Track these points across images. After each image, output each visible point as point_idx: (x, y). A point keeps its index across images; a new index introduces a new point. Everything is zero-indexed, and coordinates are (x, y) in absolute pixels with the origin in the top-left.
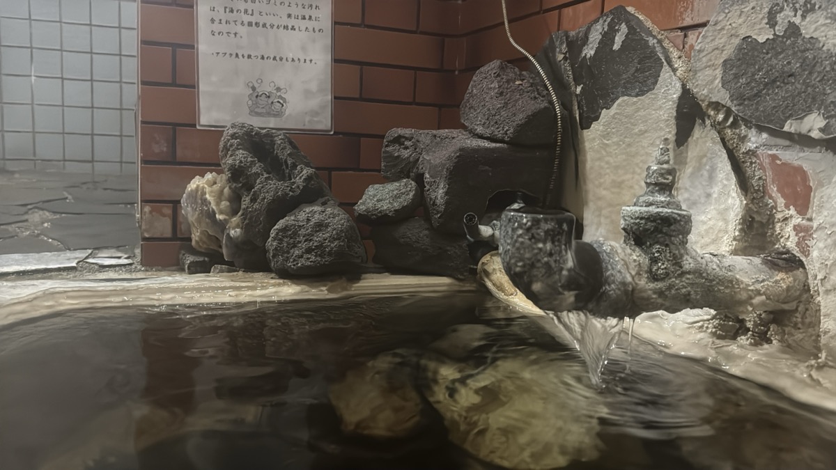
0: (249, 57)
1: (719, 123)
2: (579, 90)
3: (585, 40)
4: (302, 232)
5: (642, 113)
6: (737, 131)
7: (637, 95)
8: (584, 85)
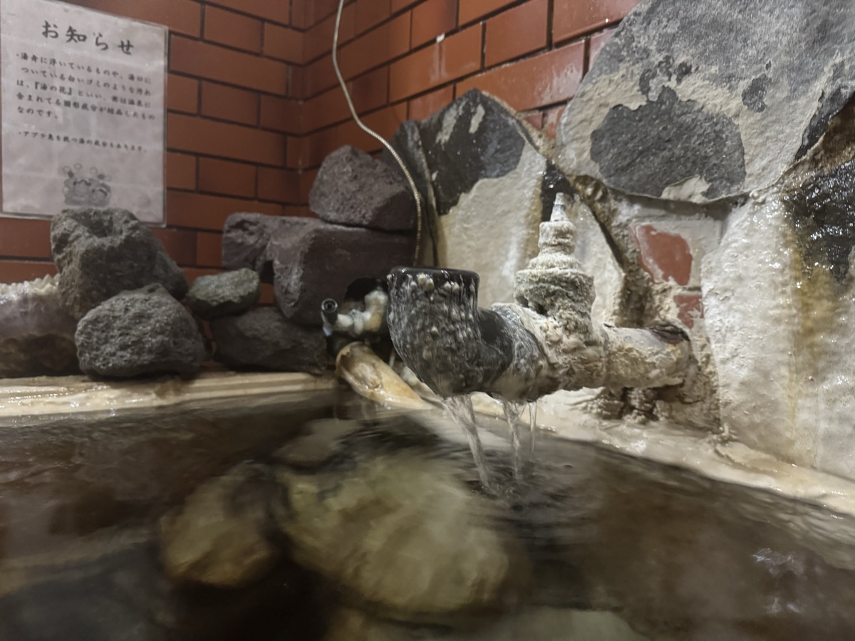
0: (66, 139)
1: (589, 197)
2: (434, 176)
3: (439, 126)
5: (504, 194)
6: (607, 205)
7: (498, 176)
8: (440, 170)
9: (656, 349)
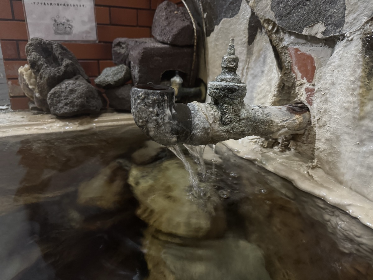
0: (51, 4)
1: (269, 31)
2: (205, 15)
4: (63, 94)
5: (233, 27)
6: (278, 35)
7: (230, 17)
8: (208, 13)
9: (286, 118)
